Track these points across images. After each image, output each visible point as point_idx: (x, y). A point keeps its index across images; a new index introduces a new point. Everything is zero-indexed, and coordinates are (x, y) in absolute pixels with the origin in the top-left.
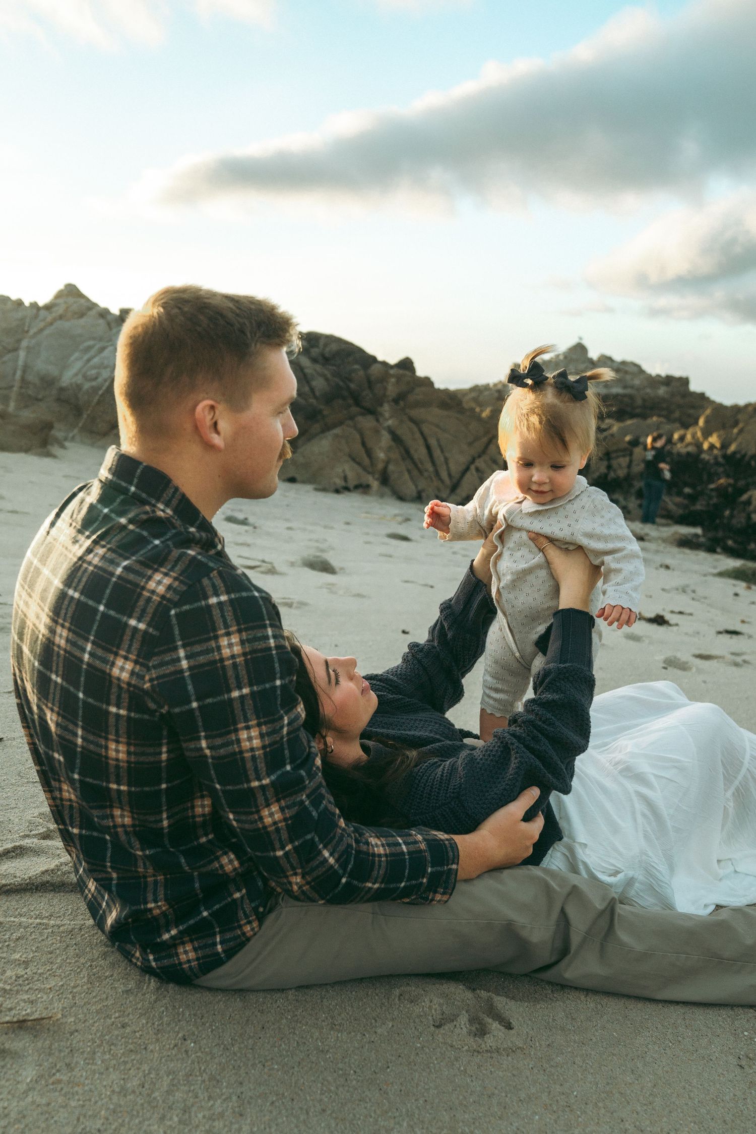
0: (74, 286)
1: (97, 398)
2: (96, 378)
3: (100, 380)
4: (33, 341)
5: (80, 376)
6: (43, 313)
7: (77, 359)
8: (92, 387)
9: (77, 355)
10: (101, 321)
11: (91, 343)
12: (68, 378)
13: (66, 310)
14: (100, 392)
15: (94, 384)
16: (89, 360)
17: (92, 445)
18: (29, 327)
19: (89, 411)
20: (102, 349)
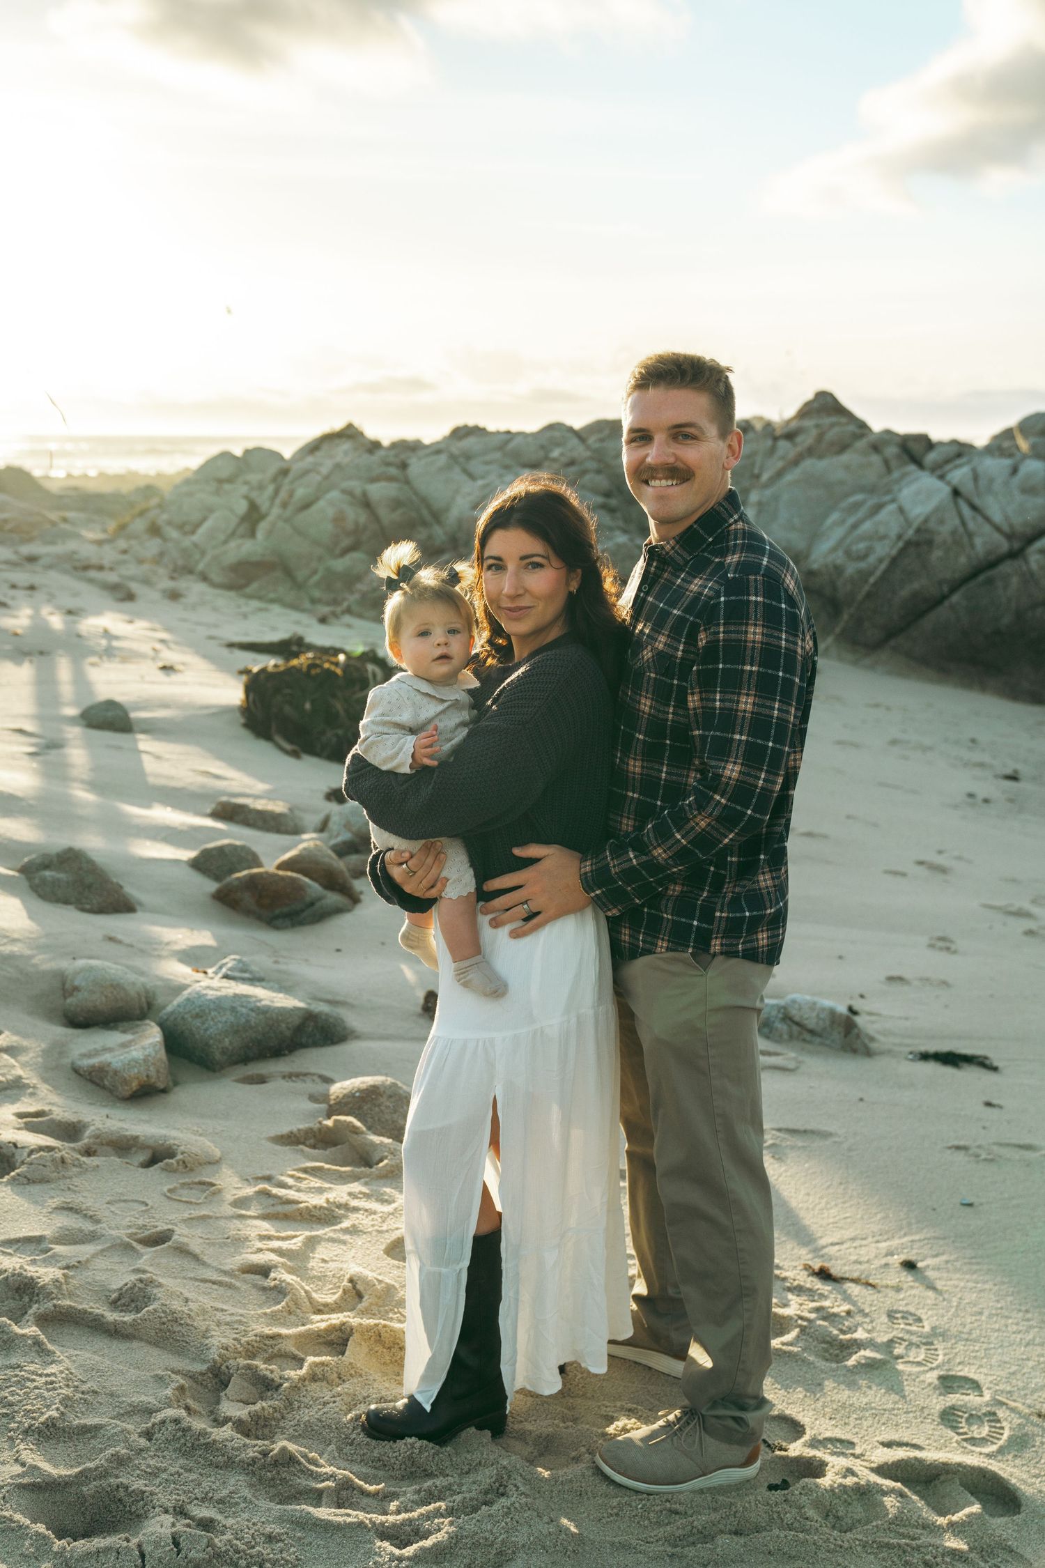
0: (831, 395)
1: (866, 588)
2: (867, 556)
3: (872, 559)
4: (768, 492)
5: (840, 553)
6: (783, 445)
7: (836, 525)
8: (860, 572)
9: (835, 516)
10: (875, 459)
11: (859, 497)
12: (823, 553)
13: (820, 438)
14: (872, 580)
15: (862, 565)
16: (855, 526)
17: (855, 663)
18: (762, 468)
19: (852, 610)
20: (878, 508)
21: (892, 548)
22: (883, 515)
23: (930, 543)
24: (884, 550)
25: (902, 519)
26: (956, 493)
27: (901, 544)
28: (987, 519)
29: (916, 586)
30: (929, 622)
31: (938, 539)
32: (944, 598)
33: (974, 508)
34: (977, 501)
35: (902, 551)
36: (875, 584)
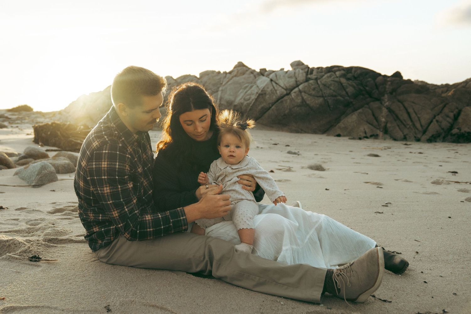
0: (241, 62)
1: (249, 108)
2: (249, 99)
3: (251, 100)
4: (224, 87)
5: (242, 99)
6: (228, 75)
7: (241, 92)
9: (241, 91)
10: (252, 75)
12: (238, 100)
13: (238, 72)
14: (251, 105)
15: (248, 102)
16: (246, 92)
18: (223, 81)
19: (246, 114)
20: (252, 87)
21: (255, 96)
22: (253, 88)
23: (265, 94)
24: (254, 97)
25: (258, 89)
26: (271, 80)
27: (258, 95)
28: (280, 86)
29: (263, 105)
30: (266, 115)
31: (267, 93)
32: (270, 108)
33: (276, 83)
34: (277, 82)
35: (258, 97)
36: (251, 106)
